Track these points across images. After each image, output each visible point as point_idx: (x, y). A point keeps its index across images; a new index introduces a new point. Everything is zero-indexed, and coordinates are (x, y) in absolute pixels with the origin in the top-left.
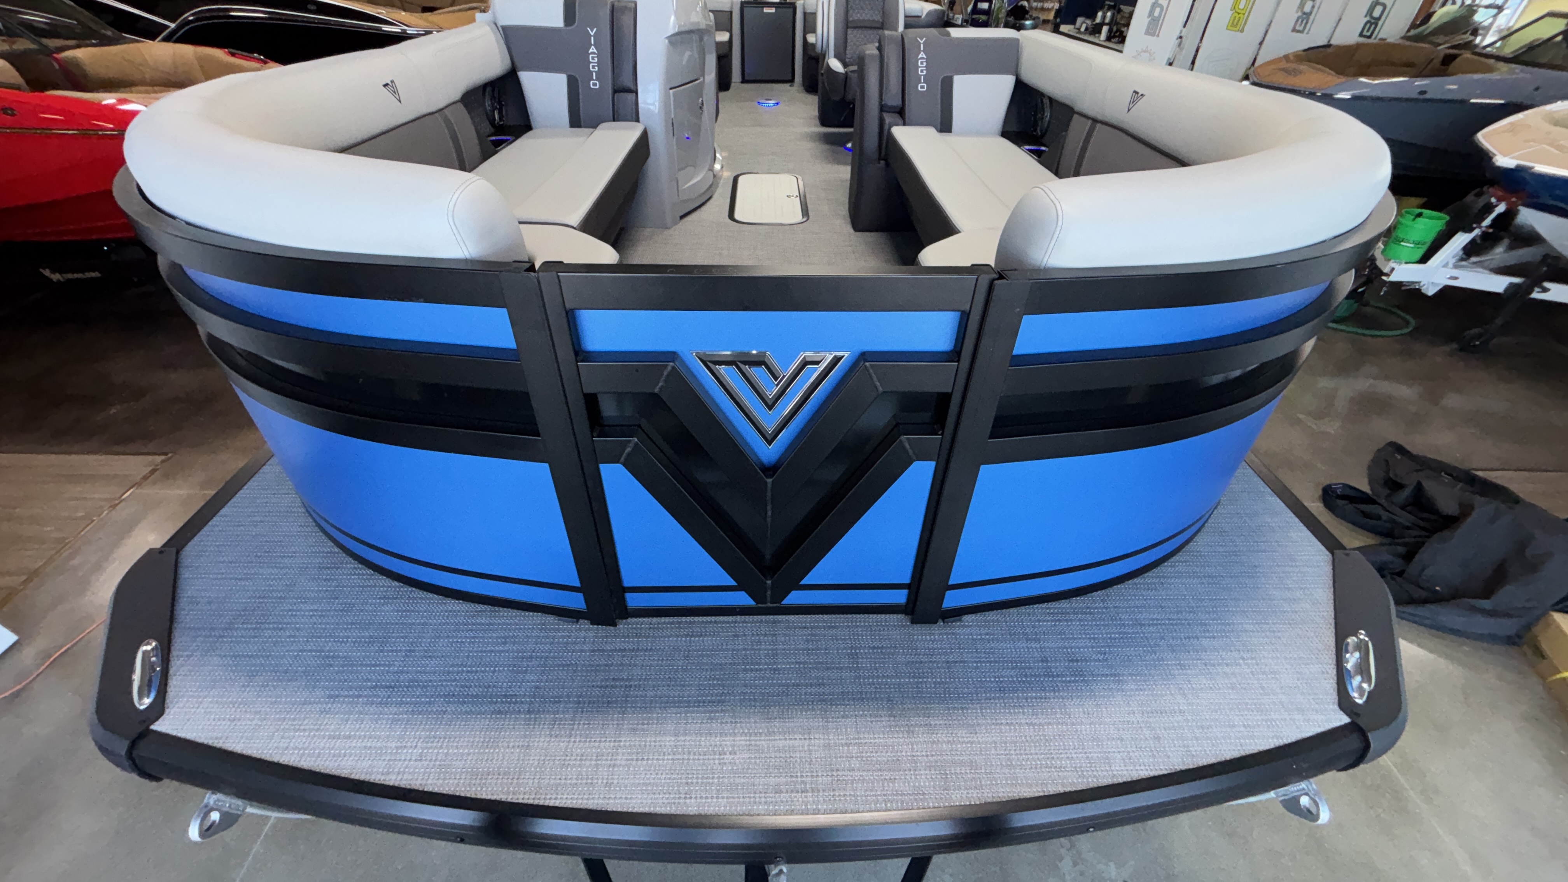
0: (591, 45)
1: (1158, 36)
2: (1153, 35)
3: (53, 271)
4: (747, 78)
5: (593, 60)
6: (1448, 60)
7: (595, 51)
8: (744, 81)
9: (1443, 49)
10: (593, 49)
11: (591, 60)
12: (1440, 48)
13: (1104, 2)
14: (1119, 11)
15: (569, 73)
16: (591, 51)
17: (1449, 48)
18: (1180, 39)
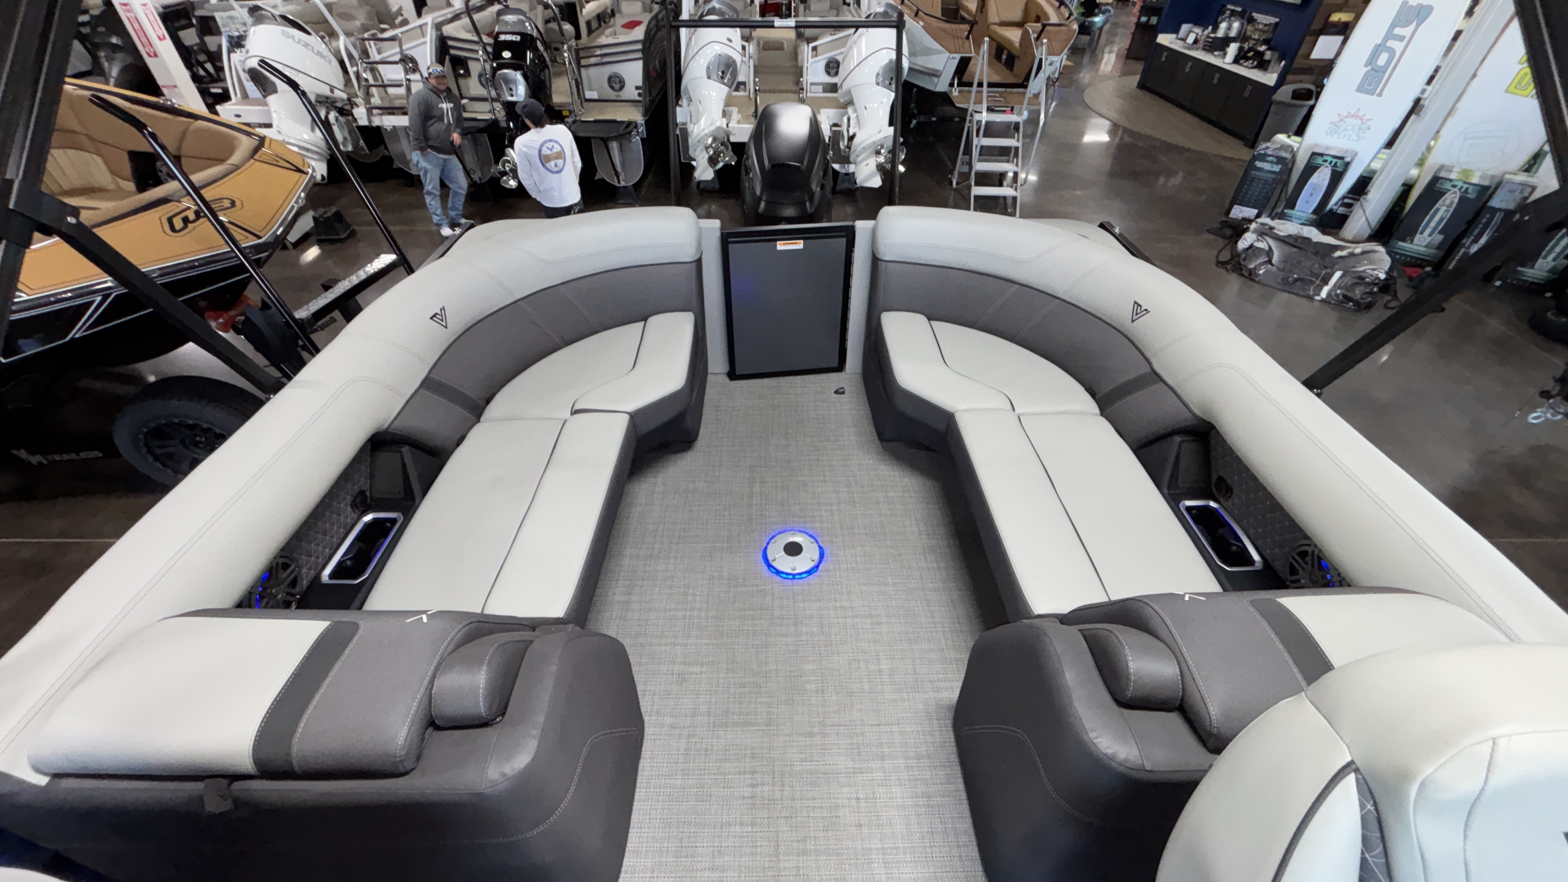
1: (1380, 95)
2: (1371, 93)
4: (738, 372)
8: (733, 375)
13: (1225, 6)
14: (1251, 20)
18: (1417, 102)
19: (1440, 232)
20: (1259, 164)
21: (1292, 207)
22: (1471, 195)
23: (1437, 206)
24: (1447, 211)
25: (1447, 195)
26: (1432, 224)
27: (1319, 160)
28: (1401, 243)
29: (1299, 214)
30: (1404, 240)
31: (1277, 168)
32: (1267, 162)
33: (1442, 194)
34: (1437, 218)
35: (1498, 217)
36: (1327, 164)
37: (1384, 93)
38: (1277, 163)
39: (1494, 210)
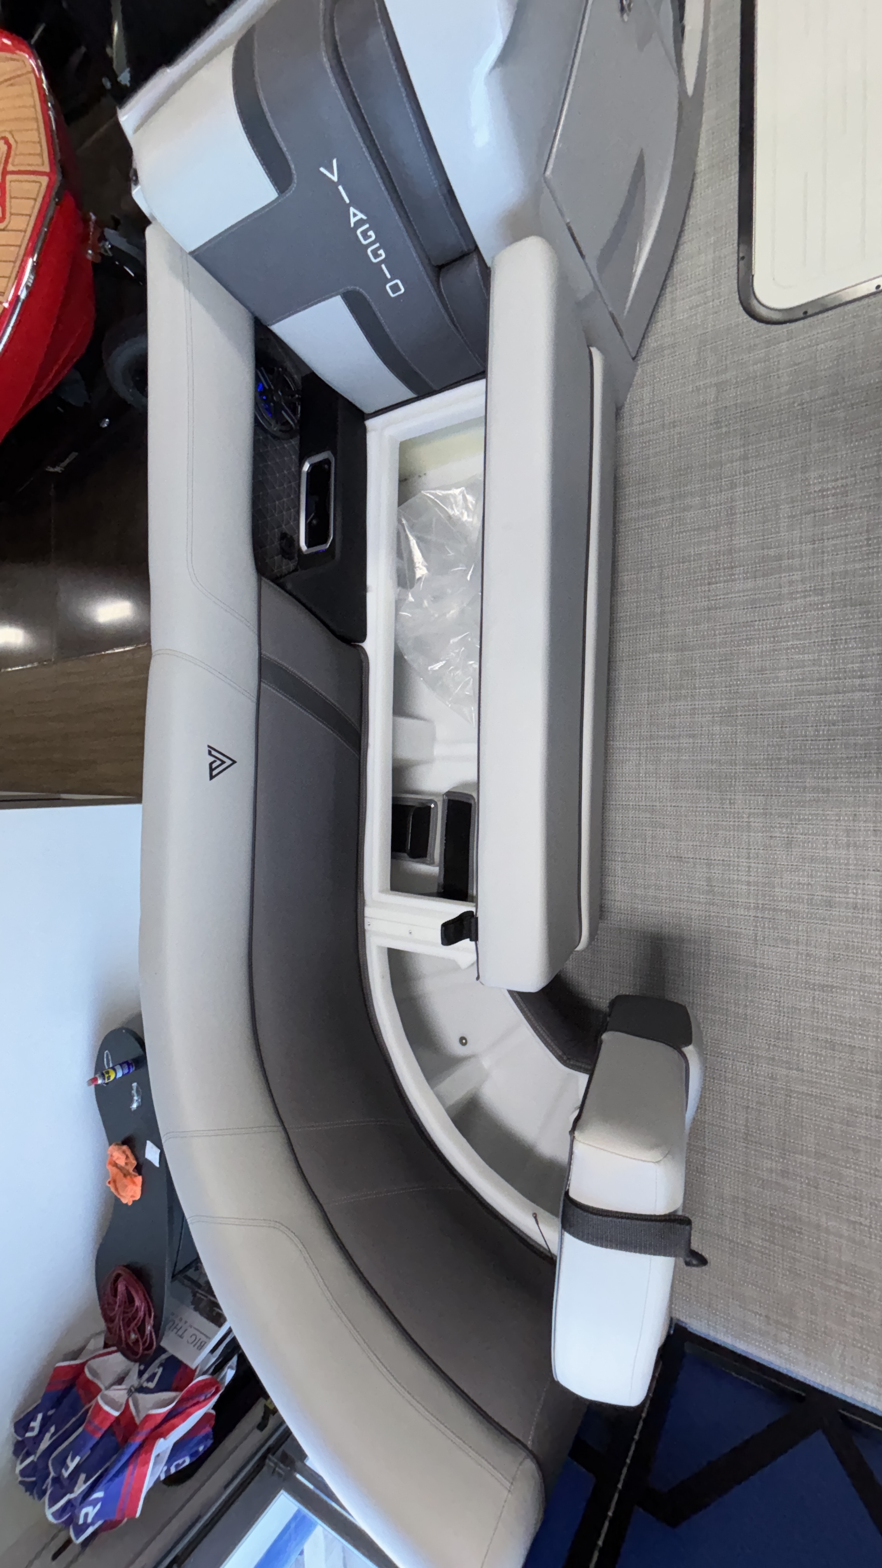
0: (349, 206)
3: (54, 467)
5: (367, 237)
7: (360, 216)
10: (355, 215)
11: (365, 242)
15: (342, 290)
16: (353, 220)
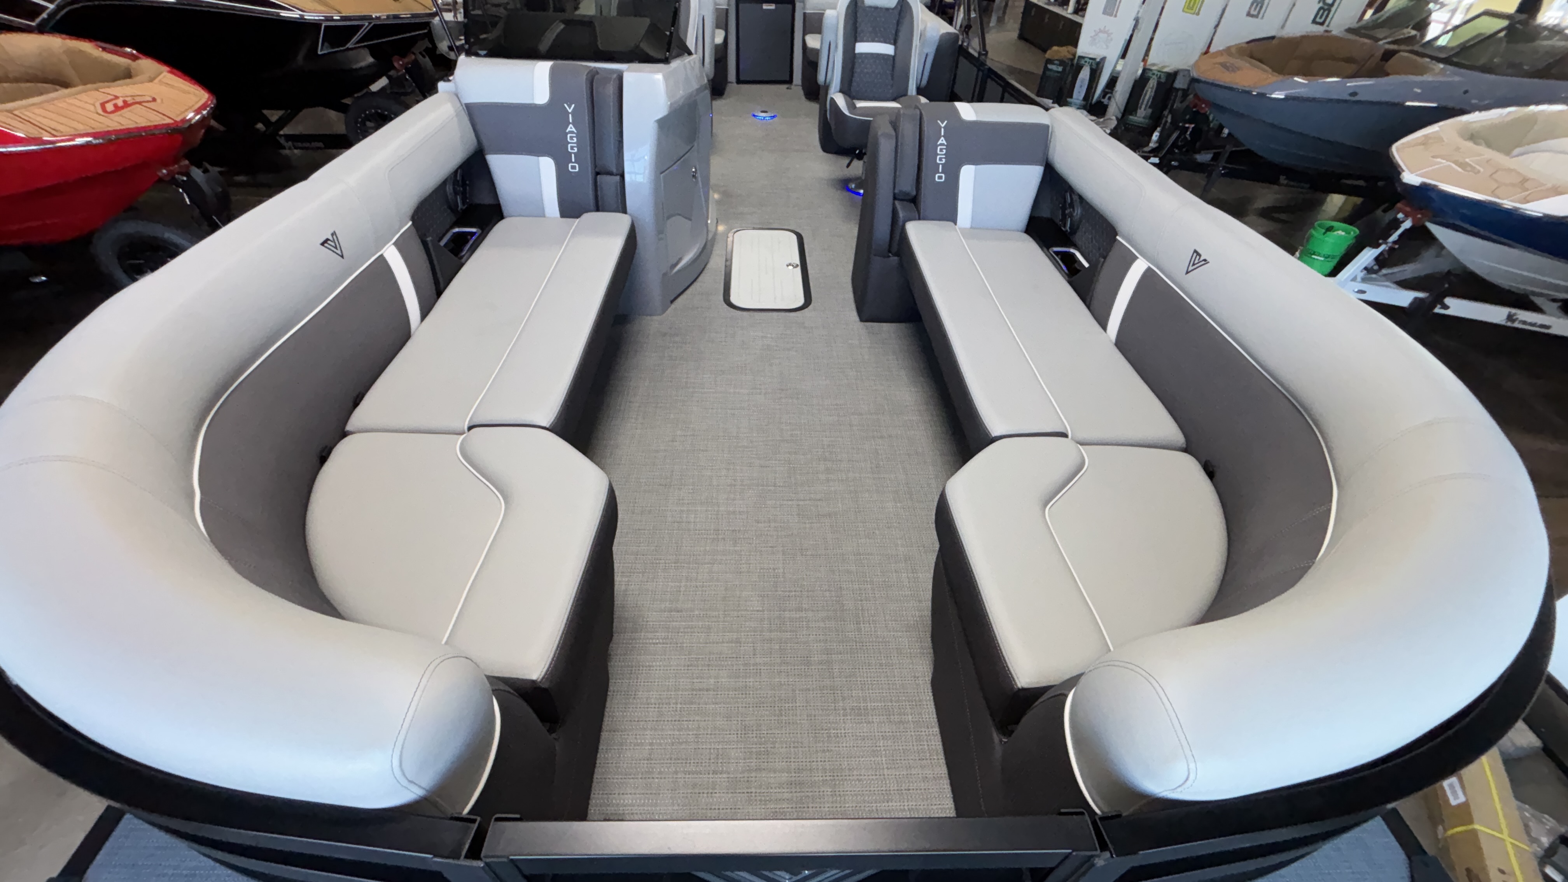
1: (1116, 16)
2: (1111, 15)
6: (1388, 55)
9: (1384, 44)
12: (1381, 43)
17: (1389, 43)
18: (1137, 21)
19: (1150, 107)
20: (1050, 66)
21: (1071, 97)
22: (1163, 80)
23: (1146, 89)
24: (1152, 91)
25: (1150, 81)
26: (1145, 102)
27: (1082, 62)
28: (1131, 117)
29: (1075, 101)
30: (1131, 114)
31: (1060, 69)
32: (1054, 64)
33: (1148, 79)
34: (1147, 97)
35: (1180, 93)
36: (1087, 64)
37: (1118, 14)
38: (1060, 65)
39: (1177, 90)
